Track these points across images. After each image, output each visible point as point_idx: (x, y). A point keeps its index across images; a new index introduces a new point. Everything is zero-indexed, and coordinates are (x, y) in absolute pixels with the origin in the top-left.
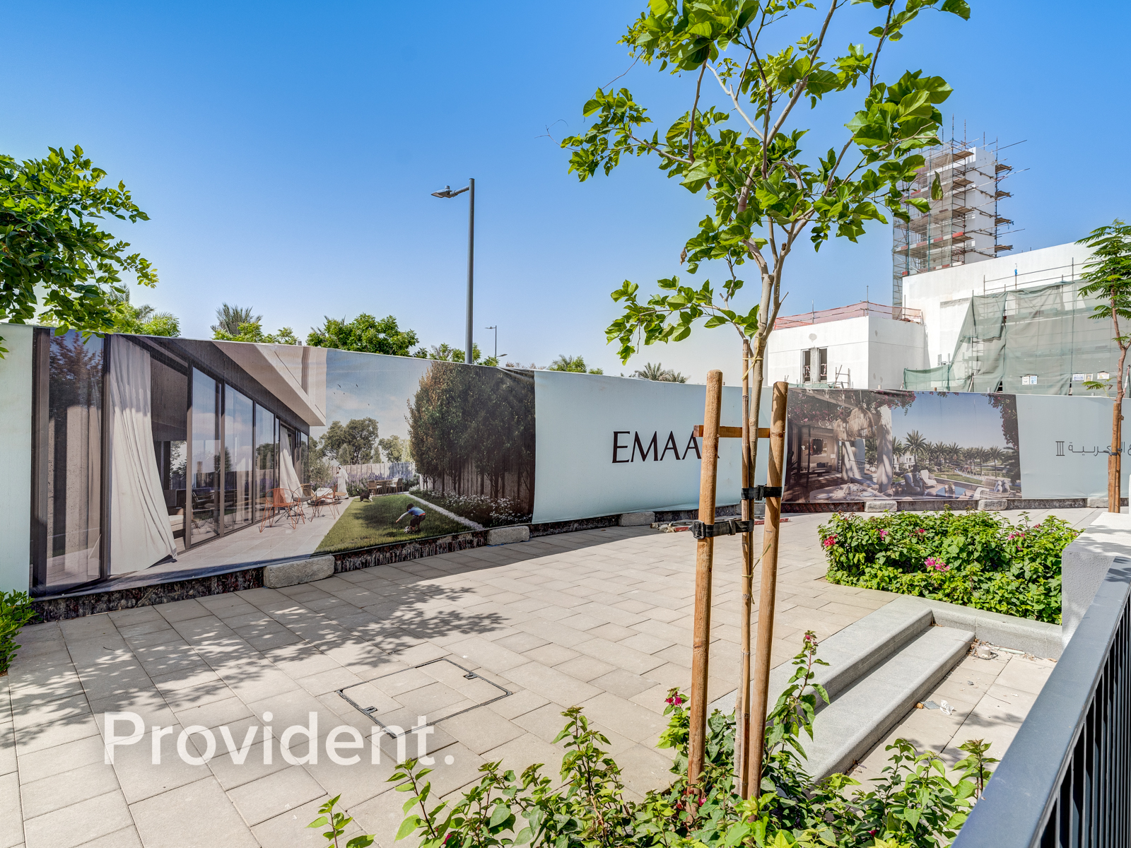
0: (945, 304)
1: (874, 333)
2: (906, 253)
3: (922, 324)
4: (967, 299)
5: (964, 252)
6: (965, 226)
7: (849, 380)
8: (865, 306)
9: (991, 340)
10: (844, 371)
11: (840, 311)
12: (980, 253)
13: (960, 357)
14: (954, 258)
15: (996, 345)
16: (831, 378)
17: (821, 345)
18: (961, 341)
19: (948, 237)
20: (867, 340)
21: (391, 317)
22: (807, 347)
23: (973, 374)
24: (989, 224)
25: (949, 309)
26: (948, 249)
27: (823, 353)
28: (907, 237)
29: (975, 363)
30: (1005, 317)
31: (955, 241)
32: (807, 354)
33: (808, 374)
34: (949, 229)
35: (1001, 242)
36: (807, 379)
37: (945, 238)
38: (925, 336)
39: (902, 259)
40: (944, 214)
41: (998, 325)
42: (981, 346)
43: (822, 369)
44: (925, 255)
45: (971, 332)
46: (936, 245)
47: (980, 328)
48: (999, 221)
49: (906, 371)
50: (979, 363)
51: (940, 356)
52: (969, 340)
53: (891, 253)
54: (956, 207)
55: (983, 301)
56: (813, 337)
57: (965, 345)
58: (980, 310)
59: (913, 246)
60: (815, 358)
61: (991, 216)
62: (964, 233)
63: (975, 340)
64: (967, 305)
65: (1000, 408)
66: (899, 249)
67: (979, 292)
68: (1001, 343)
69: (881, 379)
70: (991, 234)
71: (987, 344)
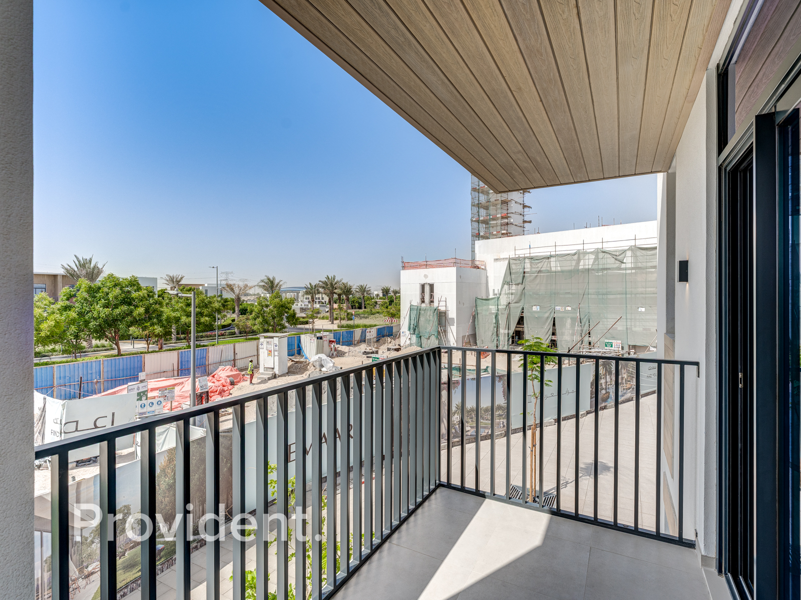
0: (496, 260)
1: (459, 277)
2: (478, 221)
3: (485, 269)
4: (507, 258)
5: (507, 224)
6: (508, 209)
7: (446, 304)
8: (454, 261)
9: (518, 284)
10: (443, 299)
11: (441, 262)
12: (516, 225)
13: (503, 292)
14: (503, 227)
15: (520, 287)
16: (436, 304)
17: (431, 282)
18: (503, 284)
19: (499, 216)
20: (455, 280)
21: (133, 276)
22: (423, 282)
23: (509, 303)
24: (519, 208)
25: (498, 263)
26: (499, 222)
27: (432, 286)
28: (478, 212)
29: (510, 296)
30: (524, 272)
31: (503, 218)
32: (423, 286)
33: (424, 299)
34: (499, 211)
35: (526, 219)
36: (423, 302)
37: (498, 216)
38: (487, 277)
39: (476, 225)
40: (497, 202)
41: (522, 275)
42: (514, 287)
43: (431, 296)
44: (488, 224)
45: (508, 279)
46: (493, 219)
47: (513, 276)
48: (524, 206)
49: (477, 299)
50: (513, 296)
51: (494, 290)
52: (508, 284)
53: (470, 221)
54: (503, 199)
55: (514, 261)
56: (426, 276)
57: (506, 287)
58: (513, 267)
59: (481, 218)
60: (427, 289)
61: (521, 204)
62: (507, 214)
63: (511, 283)
64: (507, 262)
65: (502, 382)
66: (474, 219)
67: (512, 256)
68: (523, 286)
69: (464, 304)
70: (521, 214)
71: (516, 286)
